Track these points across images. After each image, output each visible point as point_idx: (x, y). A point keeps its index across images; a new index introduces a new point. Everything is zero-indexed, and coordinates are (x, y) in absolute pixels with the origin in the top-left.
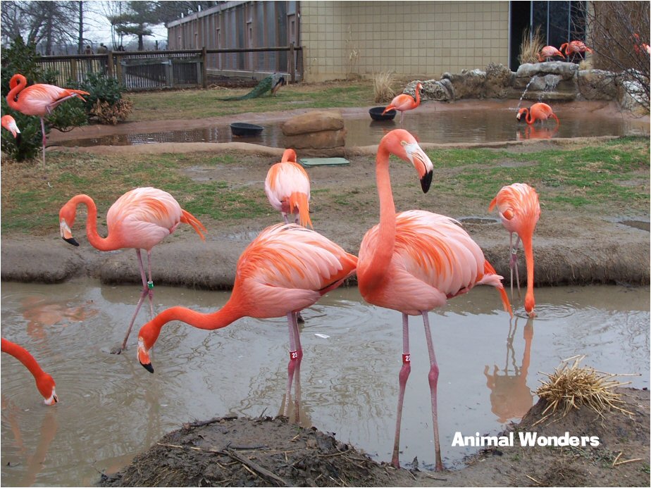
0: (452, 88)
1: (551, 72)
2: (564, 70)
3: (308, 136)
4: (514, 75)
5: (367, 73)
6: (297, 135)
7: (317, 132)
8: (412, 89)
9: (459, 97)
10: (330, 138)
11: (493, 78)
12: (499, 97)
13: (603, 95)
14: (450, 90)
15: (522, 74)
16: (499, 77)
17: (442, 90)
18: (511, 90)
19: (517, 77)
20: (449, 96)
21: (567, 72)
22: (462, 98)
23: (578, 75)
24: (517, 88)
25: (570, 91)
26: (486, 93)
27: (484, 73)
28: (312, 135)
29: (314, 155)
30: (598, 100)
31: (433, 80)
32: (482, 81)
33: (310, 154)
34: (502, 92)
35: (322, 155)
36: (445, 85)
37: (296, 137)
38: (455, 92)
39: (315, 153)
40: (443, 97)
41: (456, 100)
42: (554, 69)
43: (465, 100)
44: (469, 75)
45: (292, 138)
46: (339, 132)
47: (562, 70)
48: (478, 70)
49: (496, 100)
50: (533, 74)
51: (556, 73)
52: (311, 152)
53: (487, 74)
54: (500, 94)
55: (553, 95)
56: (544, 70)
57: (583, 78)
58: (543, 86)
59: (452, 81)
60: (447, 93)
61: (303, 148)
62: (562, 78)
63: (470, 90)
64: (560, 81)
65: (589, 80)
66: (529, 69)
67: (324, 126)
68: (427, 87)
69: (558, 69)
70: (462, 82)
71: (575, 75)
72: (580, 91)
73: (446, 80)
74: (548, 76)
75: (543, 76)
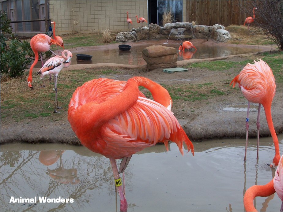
0: (137, 35)
1: (180, 27)
2: (187, 26)
3: (161, 58)
4: (162, 29)
5: (81, 30)
6: (156, 57)
7: (165, 56)
8: (121, 36)
9: (139, 39)
10: (171, 58)
11: (152, 30)
12: (156, 39)
13: (204, 36)
14: (136, 36)
15: (166, 28)
16: (156, 30)
17: (133, 36)
18: (161, 35)
19: (164, 29)
20: (136, 39)
21: (188, 26)
22: (140, 39)
23: (193, 28)
24: (164, 34)
25: (190, 35)
26: (149, 37)
27: (148, 28)
28: (163, 57)
29: (164, 67)
30: (202, 38)
31: (128, 32)
32: (148, 31)
33: (163, 66)
34: (157, 36)
35: (168, 67)
36: (134, 34)
37: (156, 58)
38: (138, 37)
39: (165, 66)
40: (133, 40)
41: (138, 41)
42: (182, 25)
43: (141, 41)
44: (143, 29)
45: (154, 59)
46: (175, 55)
47: (186, 26)
48: (146, 27)
49: (155, 40)
50: (172, 28)
51: (183, 27)
52: (163, 65)
53: (150, 29)
54: (157, 38)
55: (183, 37)
56: (177, 26)
57: (195, 29)
58: (177, 33)
59: (137, 32)
60: (135, 37)
61: (159, 64)
62: (186, 29)
63: (144, 36)
64: (185, 30)
65: (198, 30)
66: (170, 26)
67: (169, 53)
68: (126, 35)
69: (184, 25)
70: (141, 32)
71: (192, 28)
72: (194, 34)
73: (134, 32)
74: (179, 29)
75: (177, 28)
